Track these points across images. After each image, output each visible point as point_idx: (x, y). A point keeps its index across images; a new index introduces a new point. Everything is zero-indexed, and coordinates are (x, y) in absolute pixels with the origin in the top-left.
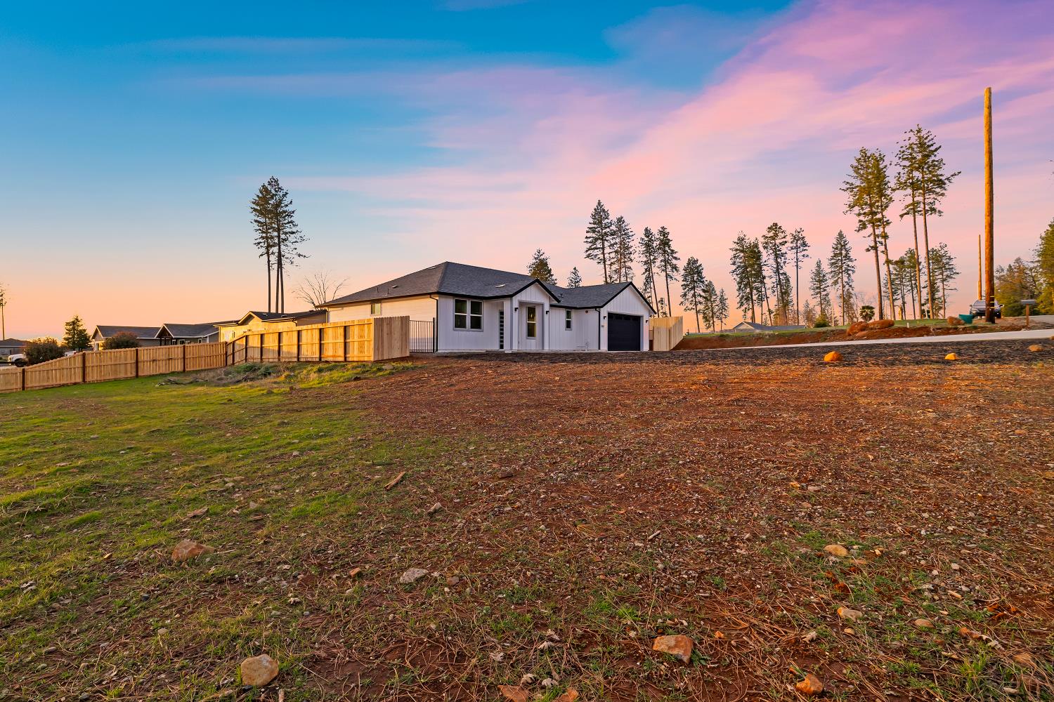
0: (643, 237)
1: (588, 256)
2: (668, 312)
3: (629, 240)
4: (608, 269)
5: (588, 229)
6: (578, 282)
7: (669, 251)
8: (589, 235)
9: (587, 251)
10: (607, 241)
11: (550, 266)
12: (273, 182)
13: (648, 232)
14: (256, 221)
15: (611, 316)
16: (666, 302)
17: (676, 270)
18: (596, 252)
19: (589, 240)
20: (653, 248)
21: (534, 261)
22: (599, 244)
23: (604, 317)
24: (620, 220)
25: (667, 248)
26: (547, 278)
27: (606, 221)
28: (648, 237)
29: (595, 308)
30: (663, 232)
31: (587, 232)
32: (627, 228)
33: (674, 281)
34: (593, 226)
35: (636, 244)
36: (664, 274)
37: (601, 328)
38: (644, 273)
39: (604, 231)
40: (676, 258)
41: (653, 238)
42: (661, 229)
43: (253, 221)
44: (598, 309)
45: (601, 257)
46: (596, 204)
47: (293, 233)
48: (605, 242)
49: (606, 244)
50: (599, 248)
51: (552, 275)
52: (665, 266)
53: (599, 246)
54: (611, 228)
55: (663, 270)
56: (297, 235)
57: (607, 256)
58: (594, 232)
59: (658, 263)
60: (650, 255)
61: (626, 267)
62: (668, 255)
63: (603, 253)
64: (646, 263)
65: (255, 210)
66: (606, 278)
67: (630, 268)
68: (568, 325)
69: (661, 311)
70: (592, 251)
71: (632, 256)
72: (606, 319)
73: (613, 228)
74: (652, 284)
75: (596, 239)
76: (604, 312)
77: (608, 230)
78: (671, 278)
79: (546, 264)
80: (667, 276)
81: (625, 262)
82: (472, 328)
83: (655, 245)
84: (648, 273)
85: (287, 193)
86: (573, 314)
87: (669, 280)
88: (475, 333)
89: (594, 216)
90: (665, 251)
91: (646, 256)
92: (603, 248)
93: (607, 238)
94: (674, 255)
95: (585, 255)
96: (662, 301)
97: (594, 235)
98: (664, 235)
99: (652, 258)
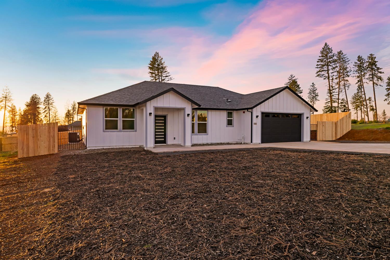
0: (357, 61)
1: (318, 76)
2: (374, 105)
3: (346, 64)
4: (331, 82)
5: (318, 60)
6: (315, 91)
7: (376, 68)
8: (319, 63)
9: (317, 73)
10: (330, 66)
11: (298, 83)
12: (157, 54)
13: (360, 58)
14: (150, 72)
15: (265, 115)
16: (373, 99)
17: (381, 79)
18: (323, 73)
19: (319, 66)
20: (364, 67)
21: (289, 81)
22: (325, 68)
23: (257, 117)
24: (340, 53)
25: (374, 67)
26: (297, 90)
27: (330, 54)
28: (360, 61)
29: (247, 109)
30: (372, 57)
31: (318, 62)
32: (344, 57)
33: (379, 86)
34: (321, 58)
35: (351, 66)
36: (372, 82)
37: (254, 126)
38: (357, 83)
39: (328, 61)
40: (380, 72)
41: (364, 62)
42: (369, 56)
43: (149, 73)
44: (250, 110)
45: (327, 75)
46: (324, 45)
47: (167, 76)
48: (329, 67)
49: (330, 68)
50: (325, 70)
51: (300, 88)
52: (373, 78)
53: (325, 69)
54: (334, 58)
55: (371, 80)
56: (169, 77)
57: (330, 74)
58: (322, 61)
59: (367, 76)
60: (361, 72)
61: (344, 80)
62: (375, 71)
63: (328, 73)
64: (358, 77)
65: (149, 67)
66: (330, 87)
67: (347, 81)
68: (230, 123)
69: (369, 105)
70: (320, 72)
71: (349, 74)
72: (260, 117)
73: (335, 58)
74: (363, 89)
75: (323, 65)
76: (257, 111)
77: (331, 59)
78: (377, 84)
79: (296, 82)
80: (374, 83)
81: (343, 77)
82: (123, 129)
83: (365, 65)
84: (360, 83)
85: (162, 59)
86: (235, 114)
87: (375, 86)
88: (128, 133)
89: (322, 52)
90: (372, 69)
91: (359, 73)
92: (328, 70)
93: (331, 64)
94: (379, 71)
95: (316, 75)
96: (370, 99)
97: (322, 63)
98: (372, 59)
99: (363, 73)
